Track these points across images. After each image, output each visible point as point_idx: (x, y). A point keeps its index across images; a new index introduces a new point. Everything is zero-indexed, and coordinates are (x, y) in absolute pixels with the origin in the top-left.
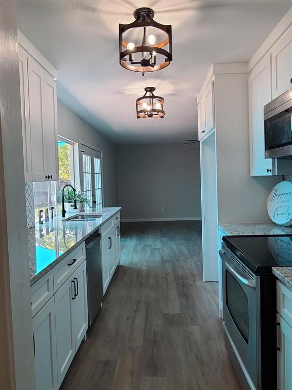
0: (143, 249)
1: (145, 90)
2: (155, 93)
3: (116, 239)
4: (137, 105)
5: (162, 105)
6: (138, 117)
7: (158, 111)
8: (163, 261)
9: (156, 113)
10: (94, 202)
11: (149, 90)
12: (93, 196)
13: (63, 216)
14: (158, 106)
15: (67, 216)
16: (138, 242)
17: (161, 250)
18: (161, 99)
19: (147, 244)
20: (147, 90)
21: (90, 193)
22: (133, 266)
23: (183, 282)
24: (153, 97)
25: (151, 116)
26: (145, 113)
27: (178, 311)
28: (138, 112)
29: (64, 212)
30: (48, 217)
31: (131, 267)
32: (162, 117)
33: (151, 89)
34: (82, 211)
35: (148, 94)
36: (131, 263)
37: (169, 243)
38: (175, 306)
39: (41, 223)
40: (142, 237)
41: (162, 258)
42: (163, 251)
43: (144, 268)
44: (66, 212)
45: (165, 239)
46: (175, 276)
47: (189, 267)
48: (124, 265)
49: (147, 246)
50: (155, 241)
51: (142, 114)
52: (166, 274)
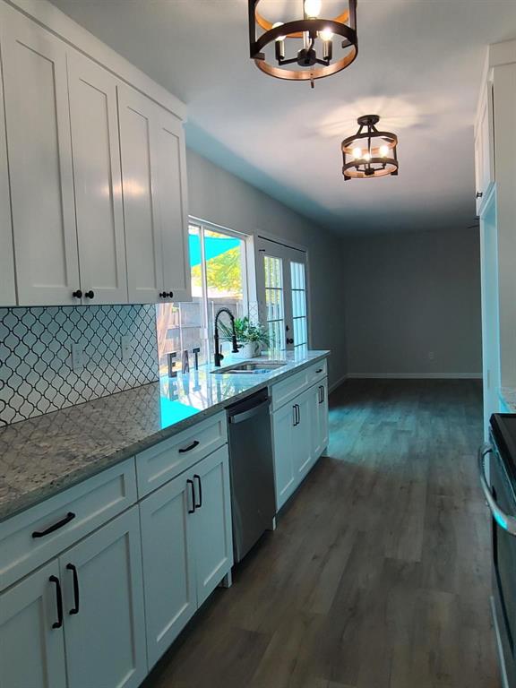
0: (379, 429)
1: (359, 123)
2: (379, 127)
3: (316, 409)
4: (344, 154)
5: (395, 149)
6: (347, 178)
7: (384, 162)
8: (412, 456)
9: (379, 165)
10: (290, 341)
11: (365, 121)
12: (287, 329)
13: (218, 364)
14: (384, 151)
15: (224, 364)
16: (373, 416)
17: (413, 434)
18: (391, 137)
19: (388, 420)
20: (362, 121)
21: (282, 325)
22: (351, 461)
23: (442, 500)
24: (377, 134)
25: (370, 172)
26: (357, 167)
27: (415, 556)
28: (346, 166)
29: (219, 357)
30: (187, 365)
31: (346, 462)
32: (395, 173)
33: (370, 120)
34: (257, 357)
35: (365, 130)
36: (348, 454)
37: (433, 422)
38: (412, 547)
39: (173, 375)
40: (382, 407)
41: (411, 448)
42: (417, 435)
43: (372, 466)
44: (222, 357)
45: (426, 414)
46: (428, 486)
47: (463, 470)
48: (335, 457)
49: (387, 424)
50: (406, 416)
51: (352, 170)
52: (411, 482)
